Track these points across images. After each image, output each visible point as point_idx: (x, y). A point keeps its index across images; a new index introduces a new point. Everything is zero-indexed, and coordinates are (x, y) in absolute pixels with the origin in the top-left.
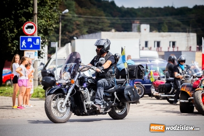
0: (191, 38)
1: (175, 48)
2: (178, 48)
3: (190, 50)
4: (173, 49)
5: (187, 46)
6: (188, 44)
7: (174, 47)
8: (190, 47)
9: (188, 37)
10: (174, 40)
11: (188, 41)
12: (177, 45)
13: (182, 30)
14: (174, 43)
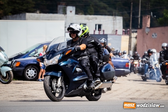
0: (118, 21)
1: (101, 32)
2: (104, 31)
3: (116, 34)
4: (99, 33)
5: (113, 29)
6: (114, 27)
7: (100, 30)
8: (117, 31)
9: (114, 20)
10: (100, 23)
11: (114, 24)
12: (103, 28)
13: (109, 13)
14: (100, 26)
